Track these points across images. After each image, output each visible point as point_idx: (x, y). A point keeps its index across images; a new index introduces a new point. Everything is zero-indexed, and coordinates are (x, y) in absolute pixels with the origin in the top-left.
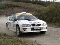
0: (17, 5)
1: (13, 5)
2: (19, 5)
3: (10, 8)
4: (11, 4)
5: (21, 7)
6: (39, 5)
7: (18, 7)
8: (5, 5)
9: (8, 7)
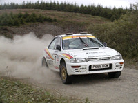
0: (48, 17)
1: (38, 17)
2: (53, 18)
3: (30, 24)
4: (34, 15)
5: (55, 20)
6: (98, 18)
7: (50, 21)
8: (20, 16)
9: (27, 21)
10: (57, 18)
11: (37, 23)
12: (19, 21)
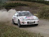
0: (25, 4)
2: (27, 4)
4: (20, 3)
5: (28, 5)
6: (43, 4)
8: (15, 4)
9: (18, 5)
10: (28, 4)
11: (21, 6)
12: (15, 5)
